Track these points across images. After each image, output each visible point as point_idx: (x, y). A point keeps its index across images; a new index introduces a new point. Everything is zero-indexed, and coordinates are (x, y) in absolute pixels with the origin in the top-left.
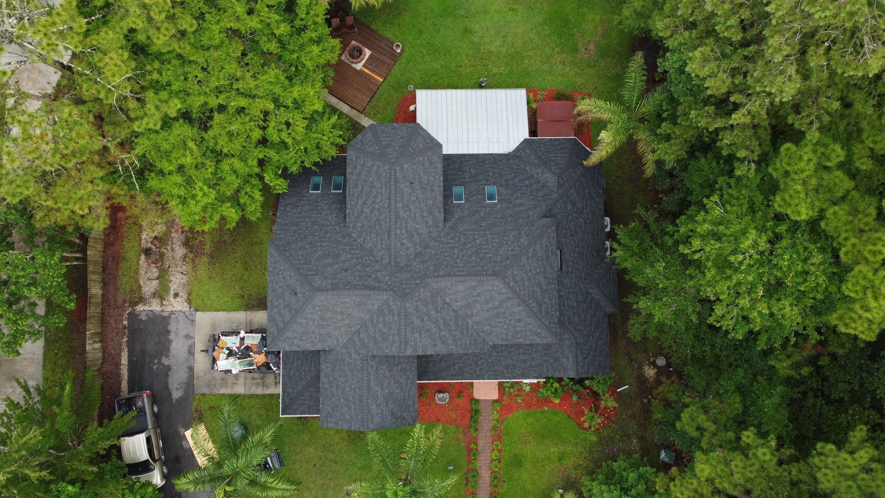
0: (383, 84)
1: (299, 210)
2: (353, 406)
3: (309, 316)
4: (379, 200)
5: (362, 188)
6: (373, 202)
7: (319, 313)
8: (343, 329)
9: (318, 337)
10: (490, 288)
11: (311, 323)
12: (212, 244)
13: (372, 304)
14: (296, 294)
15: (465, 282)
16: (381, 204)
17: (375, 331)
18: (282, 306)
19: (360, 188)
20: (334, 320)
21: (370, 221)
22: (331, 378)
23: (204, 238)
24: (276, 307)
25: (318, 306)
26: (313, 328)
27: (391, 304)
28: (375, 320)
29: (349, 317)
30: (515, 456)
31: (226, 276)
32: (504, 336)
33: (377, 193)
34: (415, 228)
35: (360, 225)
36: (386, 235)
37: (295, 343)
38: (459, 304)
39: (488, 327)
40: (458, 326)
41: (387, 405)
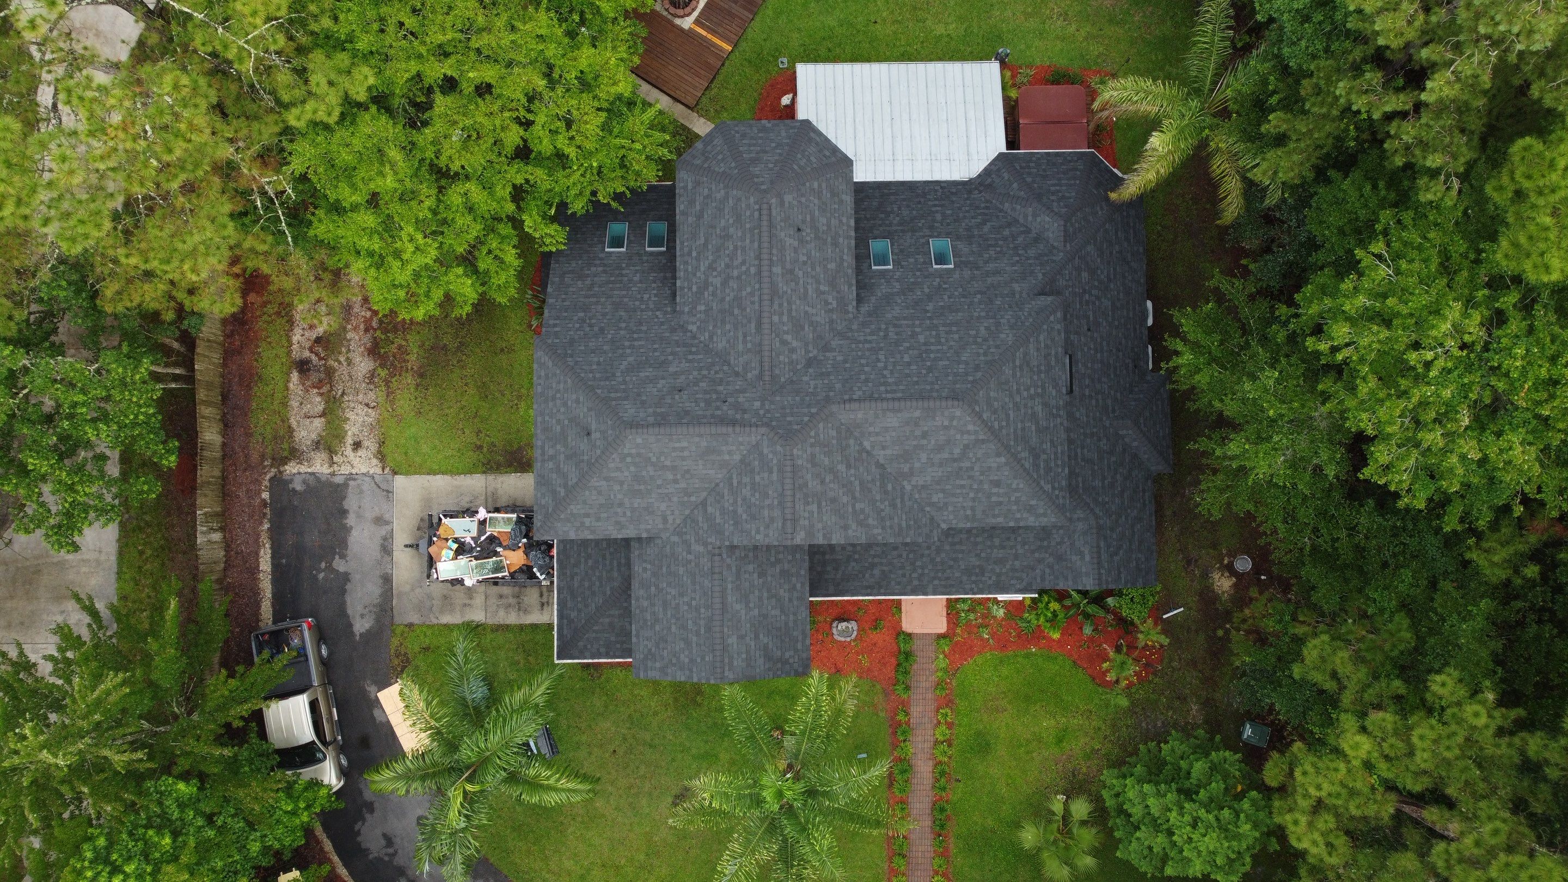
0: (732, 57)
1: (588, 282)
2: (695, 639)
3: (613, 475)
4: (740, 259)
5: (706, 240)
6: (727, 266)
7: (632, 469)
8: (675, 499)
9: (629, 514)
10: (946, 423)
11: (617, 487)
12: (421, 353)
13: (730, 453)
14: (588, 434)
15: (900, 411)
16: (744, 268)
17: (735, 502)
18: (562, 456)
19: (702, 241)
20: (659, 482)
21: (723, 300)
22: (653, 589)
23: (406, 340)
24: (552, 458)
25: (629, 455)
26: (619, 496)
27: (765, 451)
28: (735, 484)
29: (687, 476)
30: (979, 734)
31: (447, 411)
32: (969, 512)
33: (736, 248)
34: (806, 313)
35: (703, 308)
36: (753, 325)
37: (587, 524)
38: (889, 452)
39: (941, 495)
40: (886, 492)
41: (756, 637)
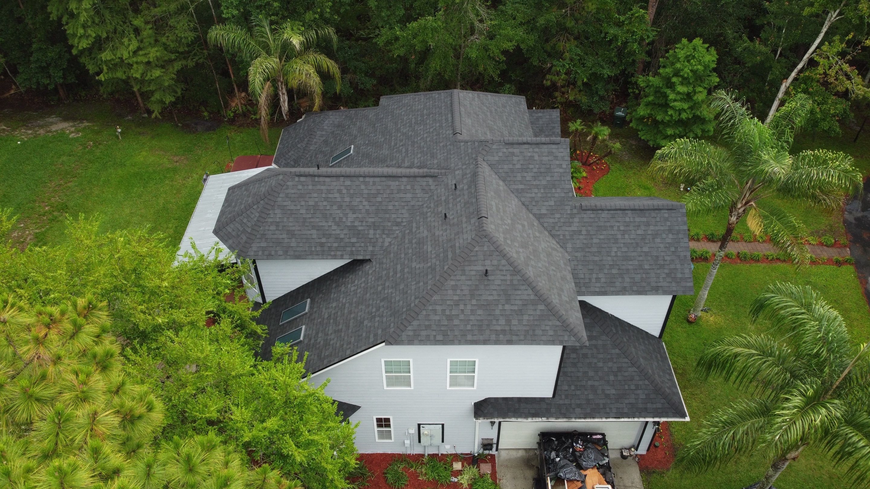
3: (522, 259)
4: (337, 195)
6: (340, 207)
7: (516, 244)
8: (537, 234)
9: (553, 268)
11: (533, 263)
13: (498, 186)
14: (486, 274)
15: (460, 114)
16: (344, 191)
20: (525, 235)
25: (505, 239)
26: (540, 265)
28: (521, 187)
29: (518, 217)
